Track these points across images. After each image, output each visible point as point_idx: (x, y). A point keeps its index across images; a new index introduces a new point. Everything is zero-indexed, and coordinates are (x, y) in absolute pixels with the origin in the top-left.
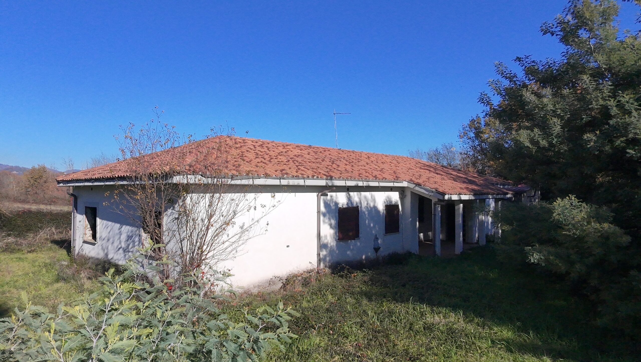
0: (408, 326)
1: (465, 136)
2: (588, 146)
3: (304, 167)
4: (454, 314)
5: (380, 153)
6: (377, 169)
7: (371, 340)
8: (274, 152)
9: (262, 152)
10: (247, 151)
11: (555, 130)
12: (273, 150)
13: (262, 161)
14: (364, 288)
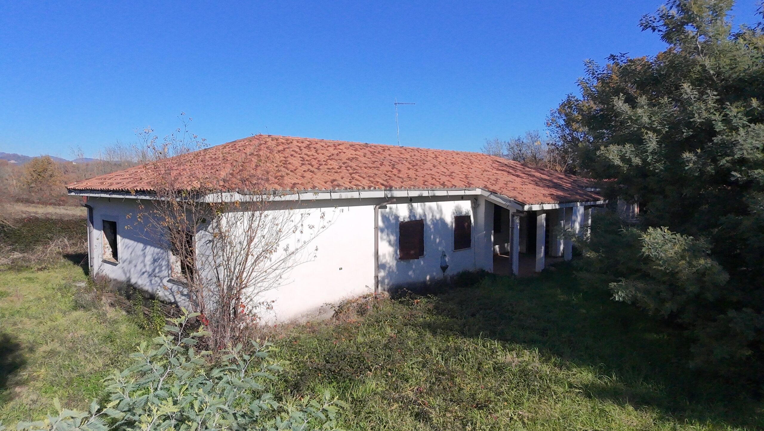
0: (477, 366)
1: (553, 124)
2: (686, 168)
3: (359, 176)
4: (529, 352)
5: (450, 150)
6: (445, 173)
7: (434, 383)
8: (323, 156)
9: (308, 156)
10: (292, 155)
11: (649, 147)
12: (322, 152)
13: (309, 169)
14: (428, 318)
